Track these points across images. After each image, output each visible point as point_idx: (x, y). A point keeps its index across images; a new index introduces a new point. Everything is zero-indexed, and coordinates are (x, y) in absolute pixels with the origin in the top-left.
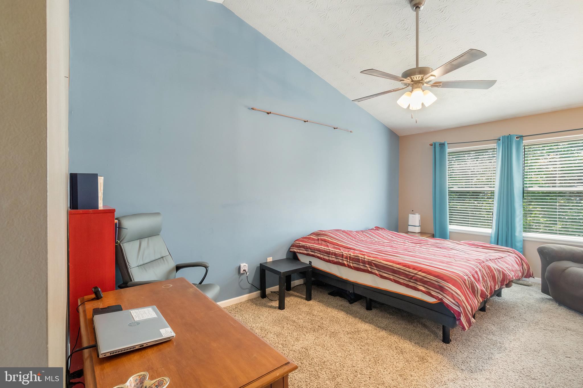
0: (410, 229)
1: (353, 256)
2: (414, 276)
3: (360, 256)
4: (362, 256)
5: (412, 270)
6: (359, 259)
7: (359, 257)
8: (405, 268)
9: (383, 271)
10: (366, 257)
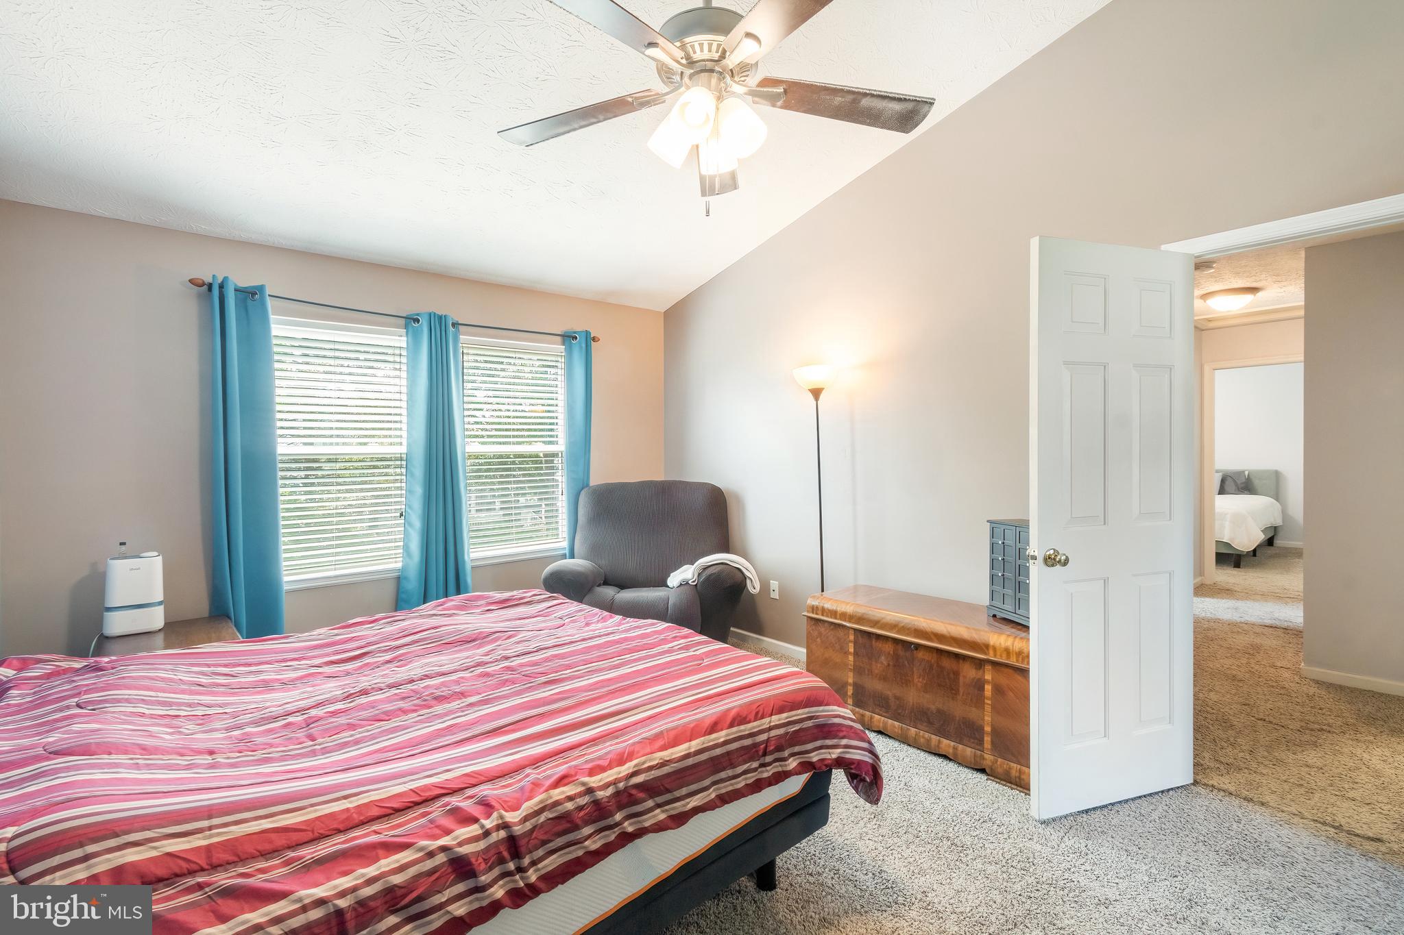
0: (117, 624)
1: (525, 819)
2: (768, 740)
3: (558, 794)
4: (569, 790)
5: (755, 724)
6: (565, 817)
7: (557, 803)
8: (736, 732)
9: (684, 791)
10: (594, 781)
